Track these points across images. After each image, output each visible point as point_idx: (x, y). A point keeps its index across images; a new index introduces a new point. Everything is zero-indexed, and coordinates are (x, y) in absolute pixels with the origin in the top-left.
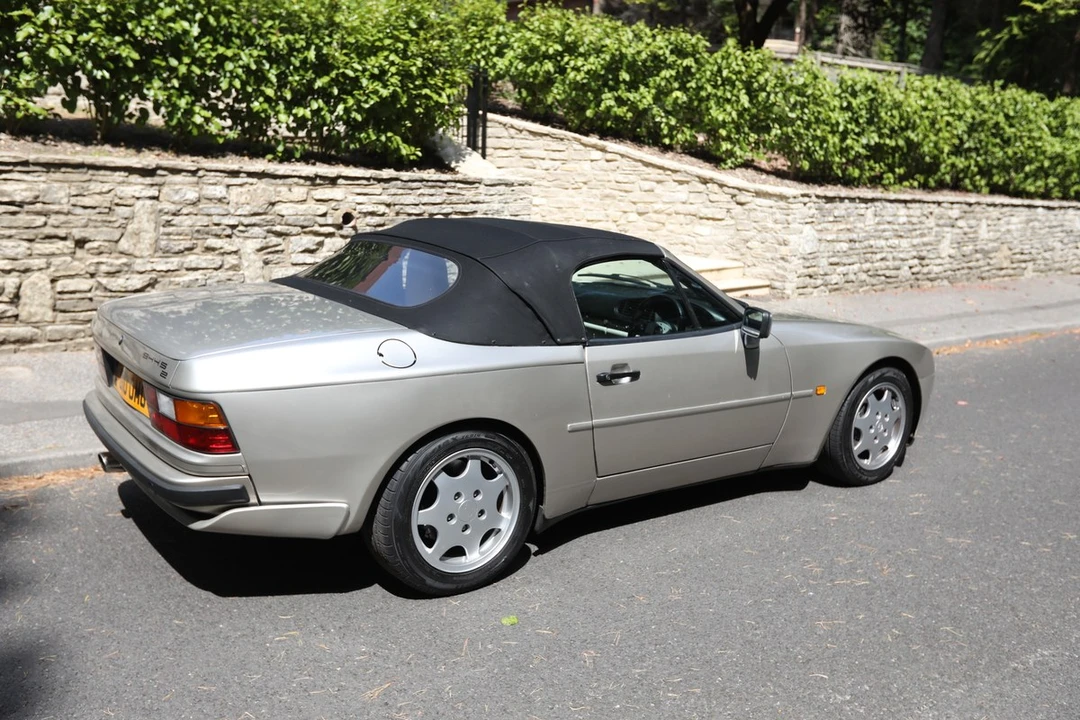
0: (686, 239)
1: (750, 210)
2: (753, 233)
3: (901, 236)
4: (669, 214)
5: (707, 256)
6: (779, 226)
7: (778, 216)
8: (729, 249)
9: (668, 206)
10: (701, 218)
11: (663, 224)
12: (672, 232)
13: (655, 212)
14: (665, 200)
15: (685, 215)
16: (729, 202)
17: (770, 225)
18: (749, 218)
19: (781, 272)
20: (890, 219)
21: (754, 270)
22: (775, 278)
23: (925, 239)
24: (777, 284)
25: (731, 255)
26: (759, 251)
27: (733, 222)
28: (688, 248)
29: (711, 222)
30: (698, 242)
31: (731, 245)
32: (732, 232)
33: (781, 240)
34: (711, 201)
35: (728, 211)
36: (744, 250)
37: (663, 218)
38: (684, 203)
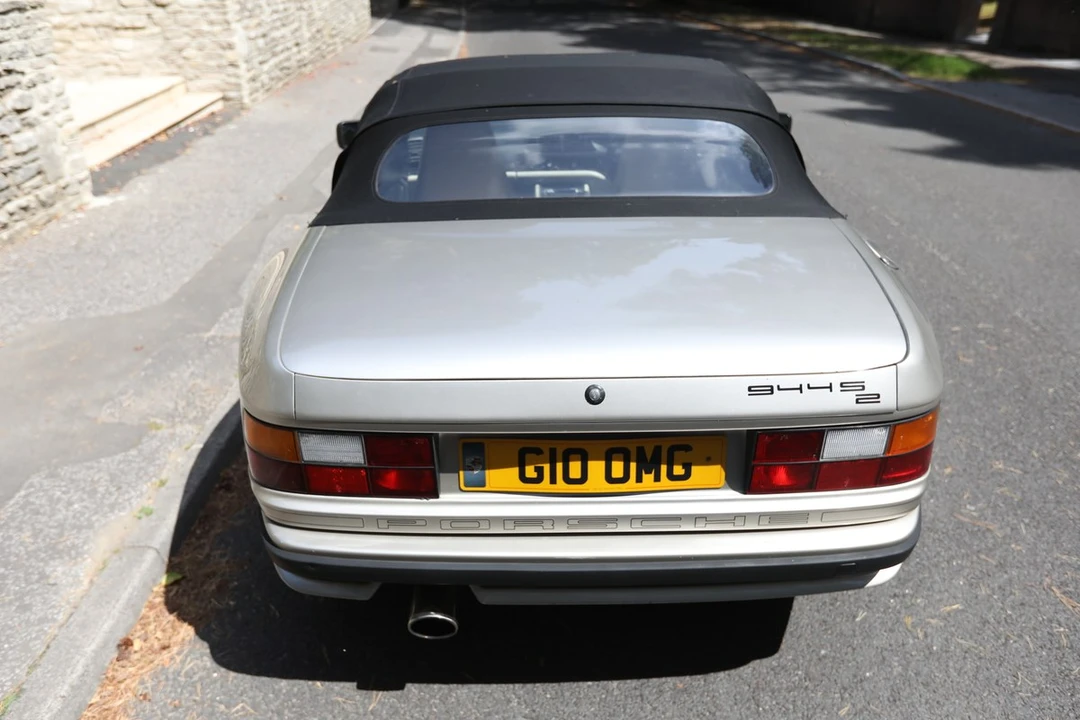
0: (106, 57)
1: (175, 13)
2: (186, 40)
3: (284, 25)
4: (74, 29)
5: (137, 74)
6: (217, 29)
7: (213, 16)
8: (162, 63)
9: (69, 18)
10: (117, 29)
11: (69, 42)
12: (84, 51)
13: (56, 27)
14: (64, 10)
15: (96, 27)
16: (146, 6)
17: (206, 27)
18: (176, 22)
19: (233, 80)
20: (275, 7)
21: (199, 83)
22: (227, 87)
23: (295, 25)
24: (232, 94)
25: (167, 70)
26: (199, 60)
27: (156, 30)
28: (112, 69)
29: (130, 32)
30: (122, 60)
31: (164, 58)
32: (160, 41)
33: (225, 45)
34: (124, 6)
35: (149, 16)
36: (181, 62)
37: (66, 34)
38: (90, 12)
